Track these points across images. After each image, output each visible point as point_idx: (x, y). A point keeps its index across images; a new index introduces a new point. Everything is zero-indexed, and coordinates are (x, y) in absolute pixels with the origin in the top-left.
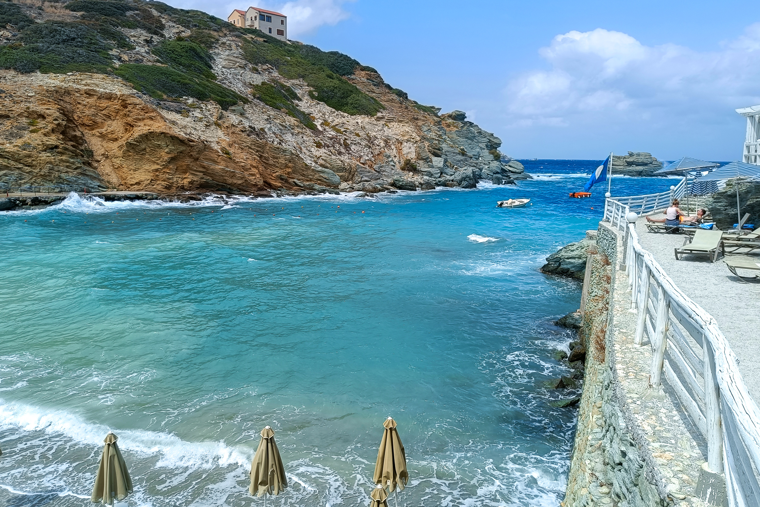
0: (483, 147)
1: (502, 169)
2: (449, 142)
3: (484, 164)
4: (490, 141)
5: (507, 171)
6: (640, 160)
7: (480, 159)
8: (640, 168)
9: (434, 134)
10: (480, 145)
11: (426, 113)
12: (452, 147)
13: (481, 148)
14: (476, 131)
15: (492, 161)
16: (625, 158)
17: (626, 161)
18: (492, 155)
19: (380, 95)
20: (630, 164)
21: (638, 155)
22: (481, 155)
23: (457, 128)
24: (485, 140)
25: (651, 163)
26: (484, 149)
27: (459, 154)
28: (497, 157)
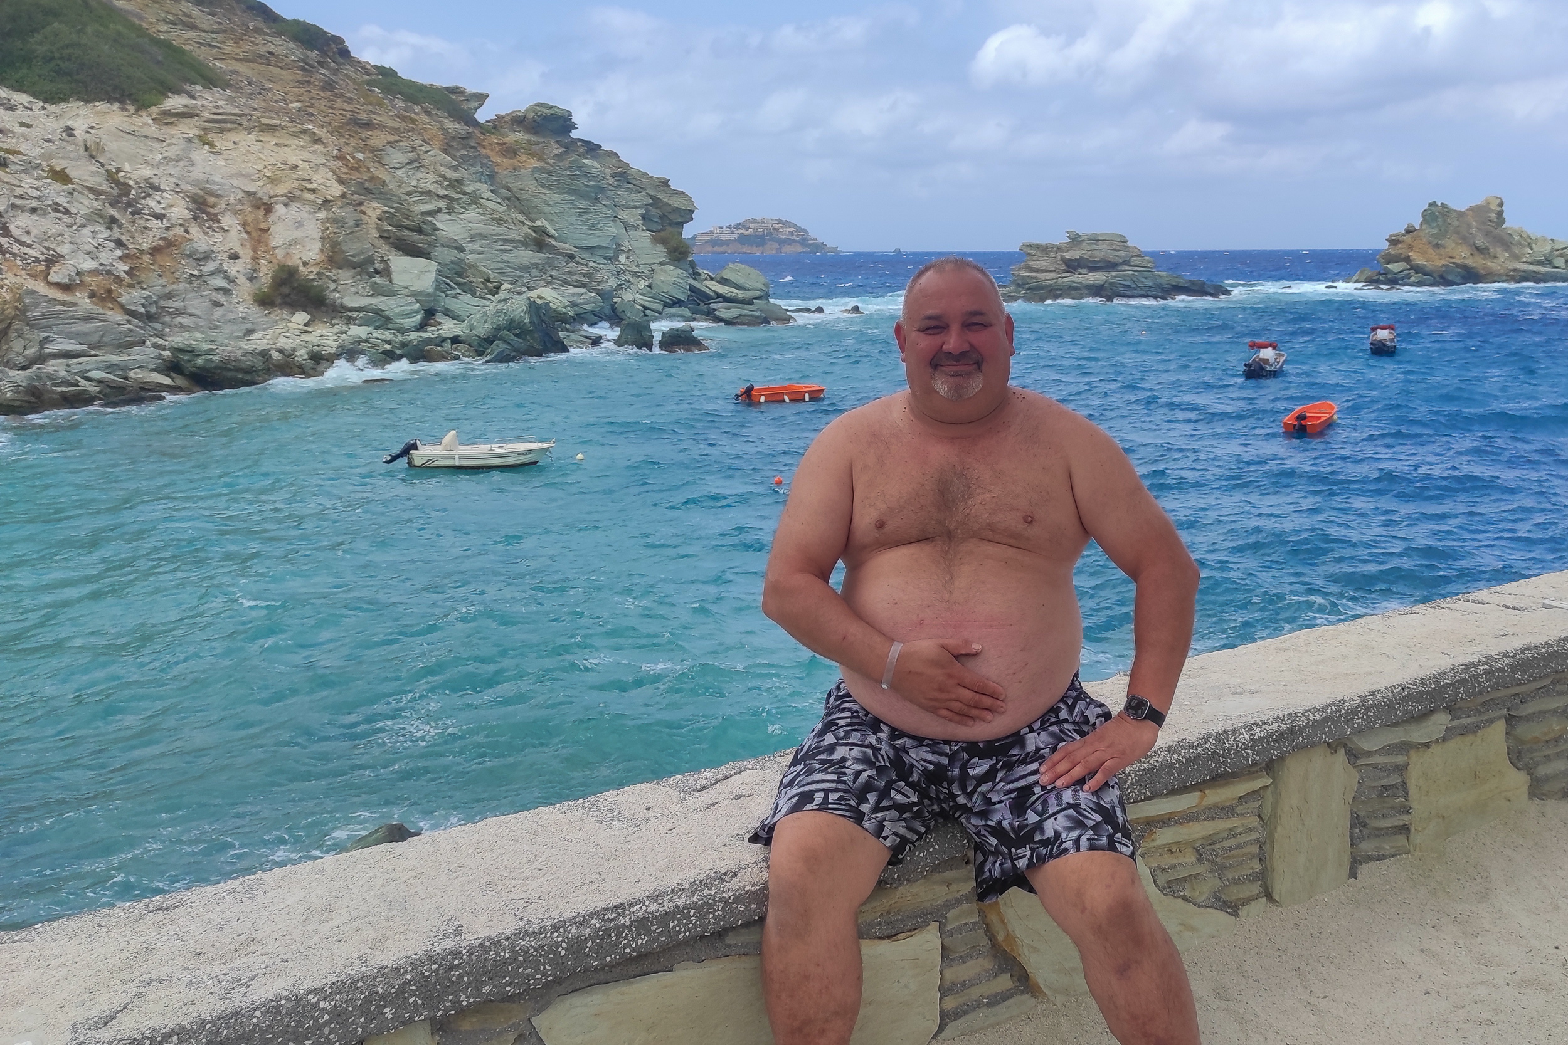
0: (632, 221)
1: (692, 289)
2: (491, 205)
3: (636, 275)
4: (656, 202)
5: (709, 297)
6: (1097, 253)
7: (622, 258)
8: (1098, 277)
9: (432, 177)
10: (624, 215)
11: (417, 108)
12: (499, 221)
13: (626, 226)
14: (608, 172)
15: (662, 264)
16: (1059, 249)
17: (1063, 259)
18: (661, 248)
19: (219, 37)
20: (1072, 266)
21: (1095, 240)
22: (625, 247)
23: (540, 159)
24: (642, 199)
25: (1126, 263)
26: (635, 228)
27: (525, 244)
28: (679, 253)
